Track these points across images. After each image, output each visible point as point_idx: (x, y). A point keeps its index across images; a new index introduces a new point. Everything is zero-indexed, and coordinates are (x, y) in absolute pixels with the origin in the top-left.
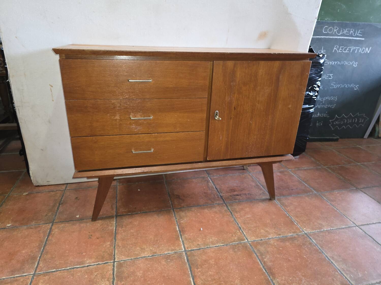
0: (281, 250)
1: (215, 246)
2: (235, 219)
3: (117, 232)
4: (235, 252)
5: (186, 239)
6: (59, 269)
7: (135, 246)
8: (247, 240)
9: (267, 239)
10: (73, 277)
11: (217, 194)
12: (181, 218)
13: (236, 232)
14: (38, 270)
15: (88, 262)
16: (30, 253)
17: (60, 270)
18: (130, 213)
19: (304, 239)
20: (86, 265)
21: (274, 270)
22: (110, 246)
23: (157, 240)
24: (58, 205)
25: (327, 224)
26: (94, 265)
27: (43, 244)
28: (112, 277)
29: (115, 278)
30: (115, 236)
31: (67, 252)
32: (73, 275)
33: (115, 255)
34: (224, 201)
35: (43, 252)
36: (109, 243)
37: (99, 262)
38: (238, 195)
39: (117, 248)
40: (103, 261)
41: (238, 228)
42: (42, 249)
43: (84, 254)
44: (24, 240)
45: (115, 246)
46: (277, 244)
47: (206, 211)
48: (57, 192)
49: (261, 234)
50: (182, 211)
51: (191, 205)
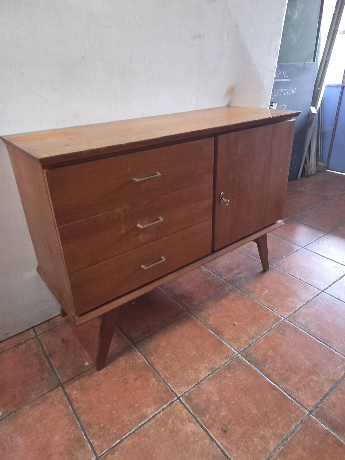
1: (261, 336)
3: (151, 363)
4: (282, 334)
5: (229, 340)
6: (123, 436)
7: (185, 370)
8: (284, 317)
9: (298, 309)
10: (149, 438)
11: (219, 279)
12: (206, 319)
14: (98, 452)
15: (149, 412)
16: (67, 437)
17: (126, 438)
18: (147, 335)
20: (151, 417)
21: (325, 337)
22: (158, 382)
23: (203, 354)
24: (45, 359)
26: (160, 412)
27: (73, 417)
28: (190, 416)
29: (196, 415)
30: (154, 368)
31: (114, 412)
32: (146, 435)
33: (173, 390)
34: (232, 285)
35: (83, 426)
36: (154, 380)
37: (161, 406)
38: (239, 273)
39: (167, 380)
40: (166, 403)
42: (78, 423)
43: (137, 405)
44: (42, 423)
45: (164, 381)
47: (223, 301)
48: (28, 342)
49: (289, 306)
50: (200, 310)
51: (204, 301)
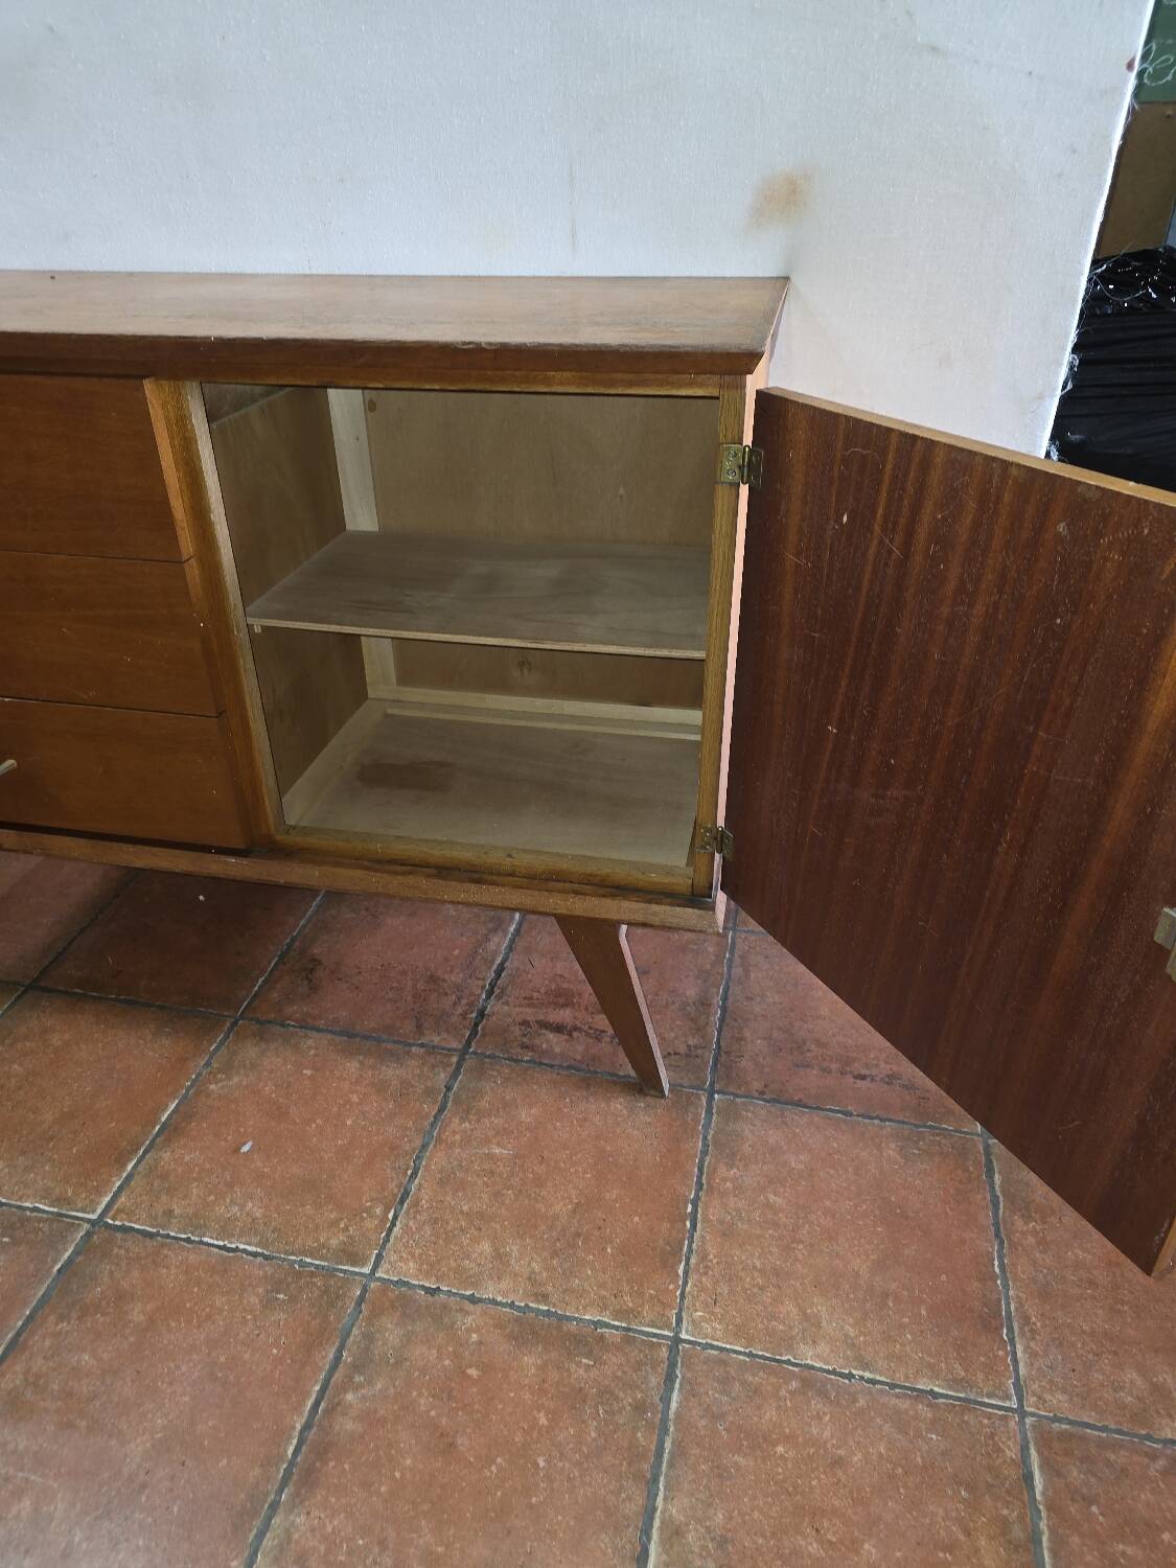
0: (469, 1377)
1: (221, 1243)
2: (424, 1147)
4: (269, 1304)
5: (152, 1170)
8: (375, 1268)
9: (463, 1297)
11: (472, 998)
12: (228, 1069)
13: (368, 1210)
18: (82, 991)
19: (639, 1365)
21: (332, 1464)
23: (52, 1138)
25: (846, 1335)
34: (468, 1044)
38: (558, 1029)
41: (396, 1195)
46: (480, 1343)
47: (352, 1066)
49: (463, 1259)
50: (261, 1037)
51: (321, 1023)
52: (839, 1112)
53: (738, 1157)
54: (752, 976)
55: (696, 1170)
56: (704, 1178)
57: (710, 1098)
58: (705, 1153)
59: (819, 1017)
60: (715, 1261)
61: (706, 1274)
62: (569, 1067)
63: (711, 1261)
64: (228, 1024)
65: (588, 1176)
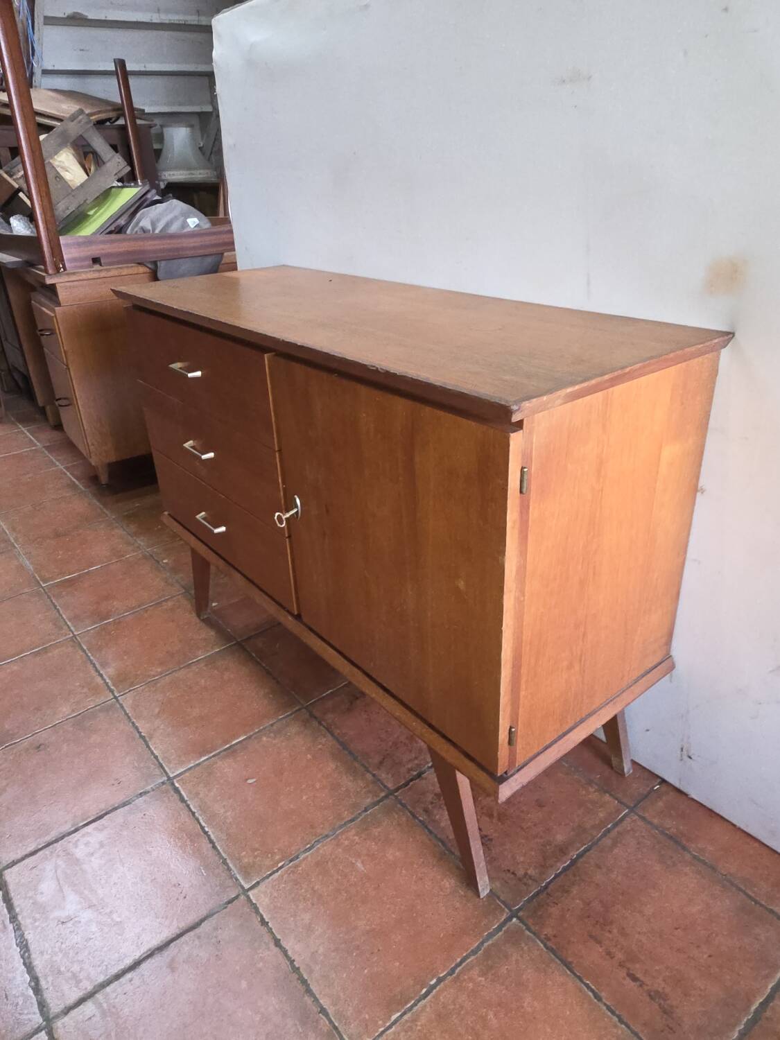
1: (203, 824)
2: (327, 836)
3: (192, 664)
5: (209, 766)
6: (89, 651)
7: (163, 703)
10: (73, 673)
12: (279, 732)
13: (273, 854)
15: (110, 670)
16: (113, 610)
17: (86, 653)
20: (101, 672)
22: (154, 675)
23: (187, 725)
28: (82, 711)
30: (182, 668)
31: (126, 639)
32: (78, 670)
33: (133, 691)
34: (398, 789)
36: (160, 671)
37: (112, 681)
39: (152, 684)
40: (114, 685)
41: (292, 854)
42: (125, 615)
43: (125, 657)
44: (140, 590)
45: (153, 680)
50: (305, 723)
51: (337, 732)
52: (592, 991)
53: (493, 972)
54: (616, 851)
55: (459, 960)
56: (459, 969)
57: (509, 919)
58: (474, 952)
59: (640, 912)
60: (419, 1028)
61: (406, 1032)
62: (440, 840)
63: (416, 1025)
64: (297, 708)
65: (394, 916)
